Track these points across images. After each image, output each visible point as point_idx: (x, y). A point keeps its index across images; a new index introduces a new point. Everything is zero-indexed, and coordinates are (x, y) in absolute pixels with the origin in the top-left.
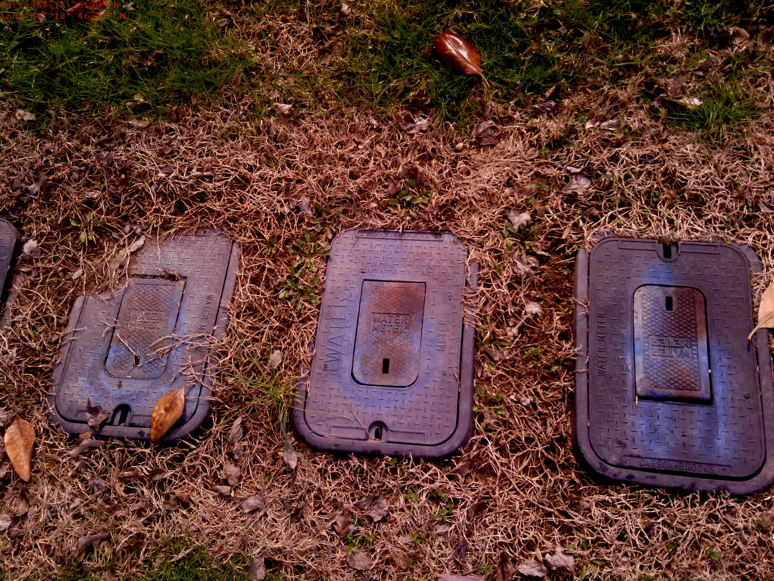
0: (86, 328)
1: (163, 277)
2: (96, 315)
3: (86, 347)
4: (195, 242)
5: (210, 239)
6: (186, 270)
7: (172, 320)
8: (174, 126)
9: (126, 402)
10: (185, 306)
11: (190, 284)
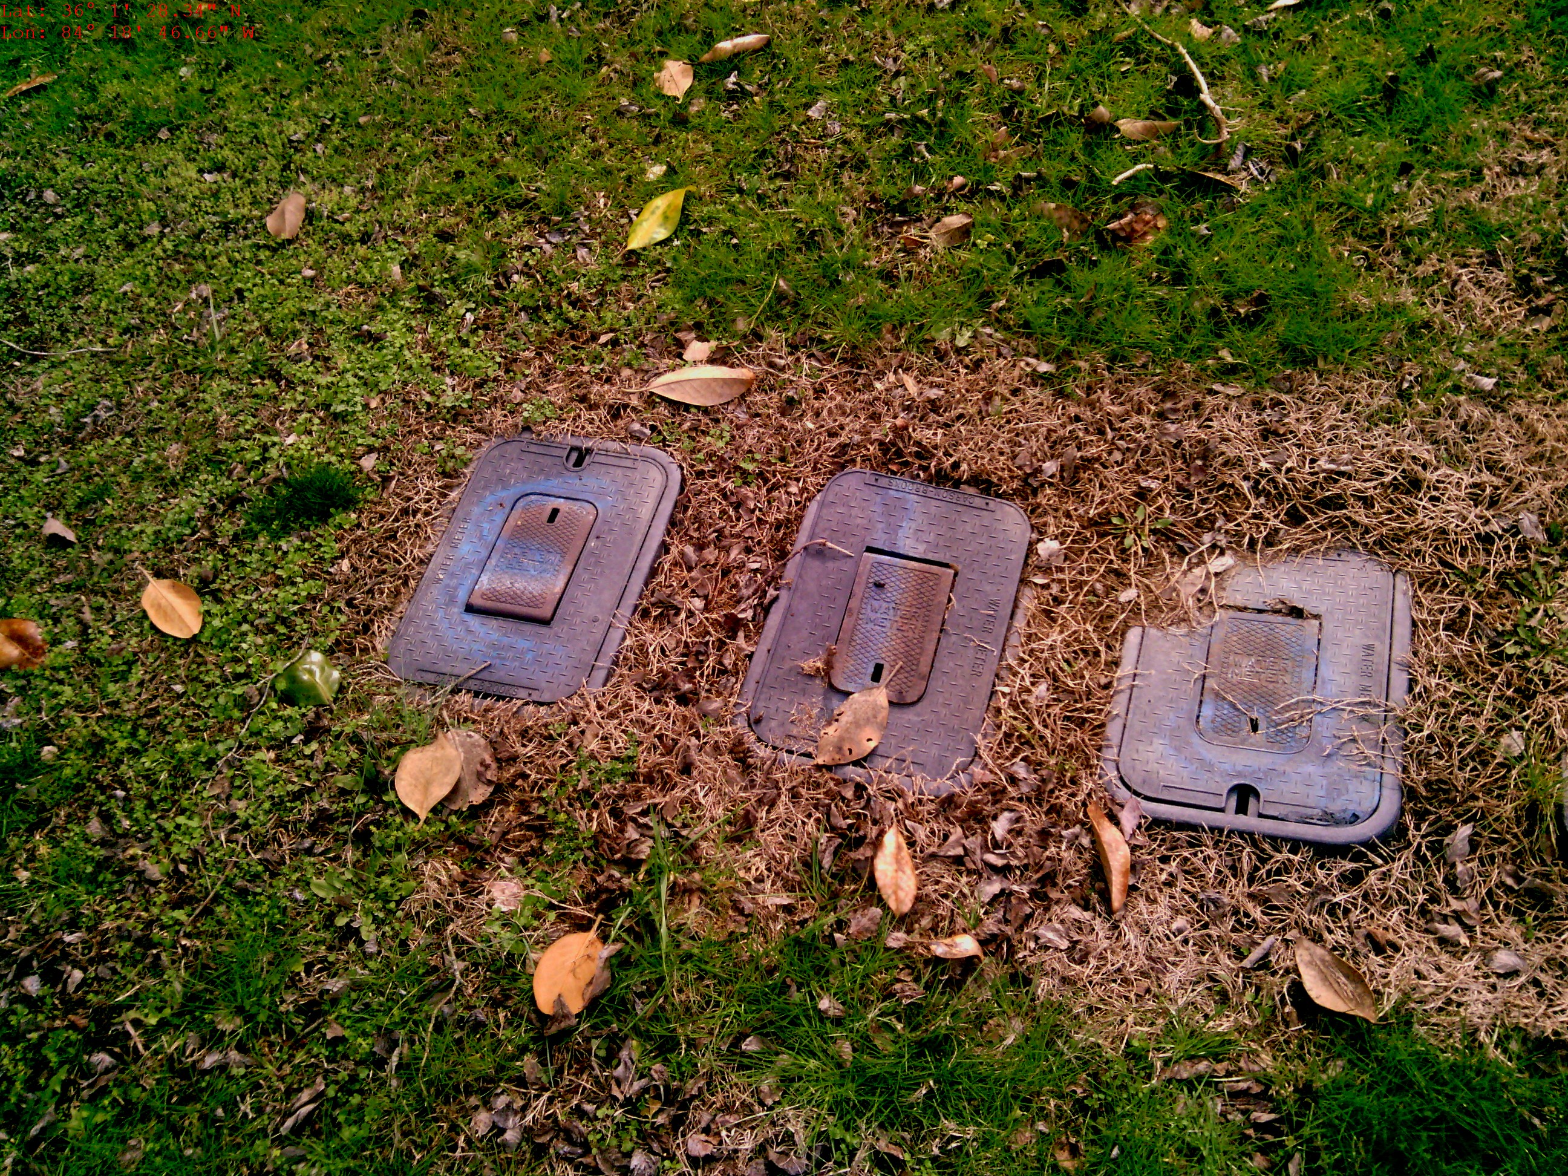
0: (1153, 671)
1: (1278, 612)
2: (1167, 654)
3: (1158, 698)
4: (1324, 568)
5: (1352, 565)
6: (1318, 606)
7: (1308, 674)
8: (1284, 398)
9: (1247, 782)
10: (1326, 655)
11: (1329, 625)
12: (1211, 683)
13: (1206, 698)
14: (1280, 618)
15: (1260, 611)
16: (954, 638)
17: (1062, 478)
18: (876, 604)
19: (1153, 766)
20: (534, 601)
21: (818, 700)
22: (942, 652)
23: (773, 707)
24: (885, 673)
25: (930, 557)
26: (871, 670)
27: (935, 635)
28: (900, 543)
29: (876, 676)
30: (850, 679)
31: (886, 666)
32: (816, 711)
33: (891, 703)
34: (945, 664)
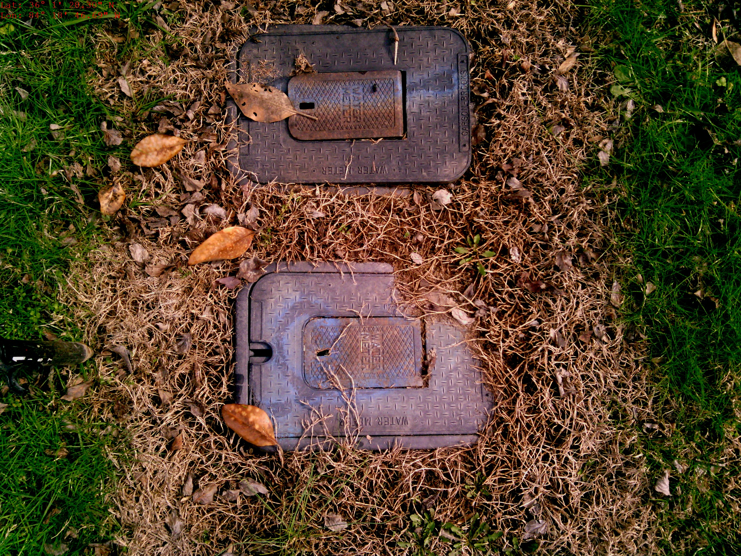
0: (356, 284)
1: (425, 358)
2: (373, 291)
3: (333, 290)
4: (473, 386)
5: (479, 404)
6: (436, 384)
7: (373, 383)
8: (619, 337)
9: (275, 353)
10: (393, 393)
11: (420, 393)
12: (353, 322)
13: (340, 320)
14: (420, 361)
15: (424, 347)
16: (348, 150)
17: (506, 194)
18: (360, 91)
19: (276, 294)
21: (279, 73)
22: (335, 145)
23: (267, 47)
24: (308, 111)
25: (408, 117)
26: (308, 101)
27: (346, 136)
28: (414, 93)
29: (304, 106)
30: (298, 89)
31: (313, 111)
32: (271, 75)
33: (287, 119)
34: (326, 149)
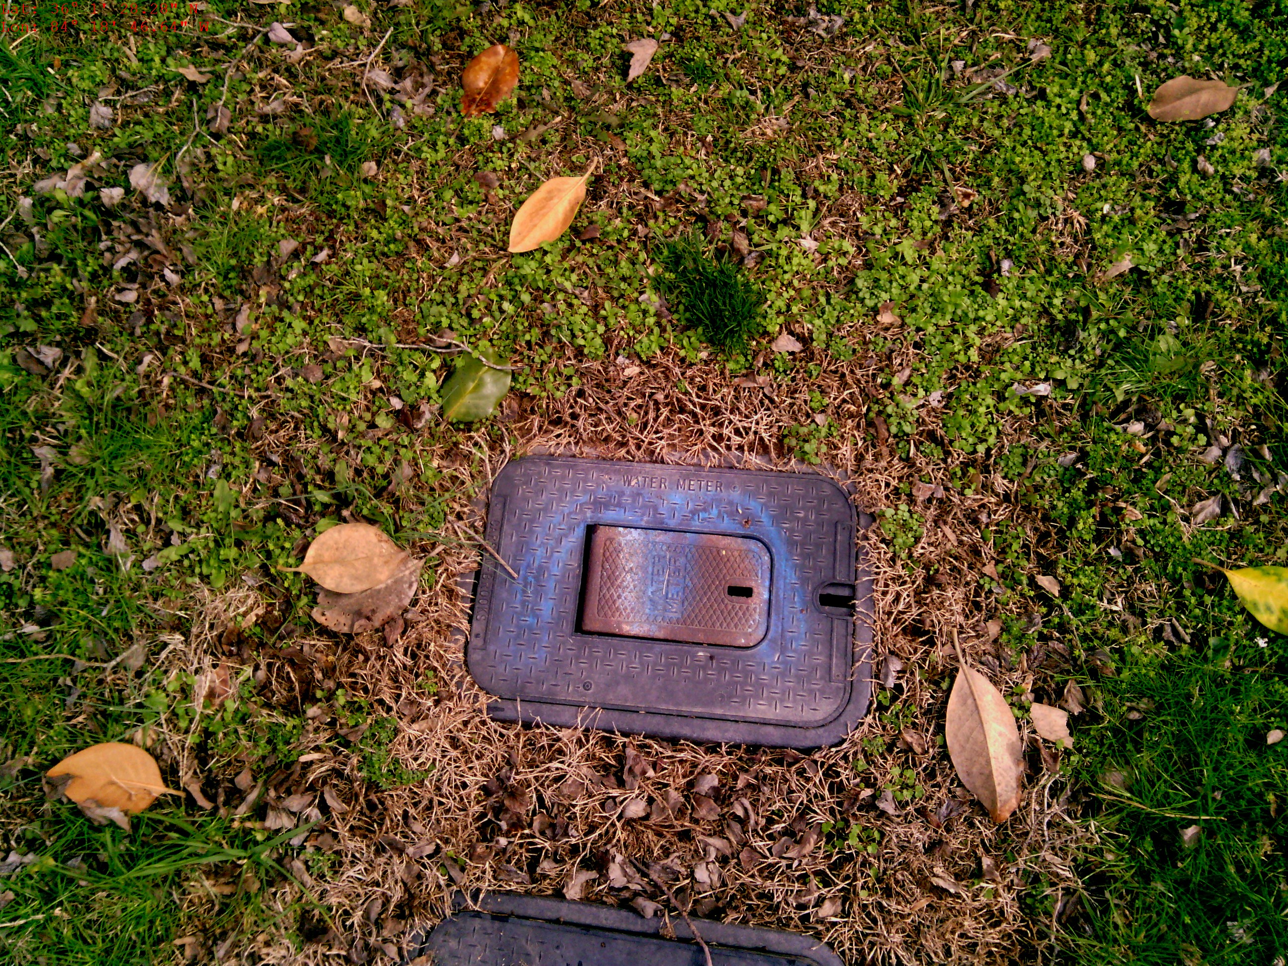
20: (608, 604)
